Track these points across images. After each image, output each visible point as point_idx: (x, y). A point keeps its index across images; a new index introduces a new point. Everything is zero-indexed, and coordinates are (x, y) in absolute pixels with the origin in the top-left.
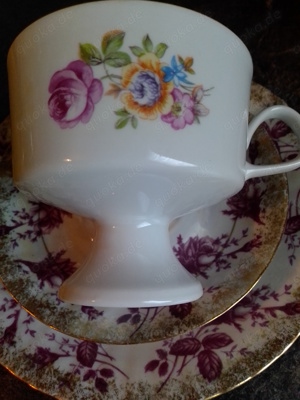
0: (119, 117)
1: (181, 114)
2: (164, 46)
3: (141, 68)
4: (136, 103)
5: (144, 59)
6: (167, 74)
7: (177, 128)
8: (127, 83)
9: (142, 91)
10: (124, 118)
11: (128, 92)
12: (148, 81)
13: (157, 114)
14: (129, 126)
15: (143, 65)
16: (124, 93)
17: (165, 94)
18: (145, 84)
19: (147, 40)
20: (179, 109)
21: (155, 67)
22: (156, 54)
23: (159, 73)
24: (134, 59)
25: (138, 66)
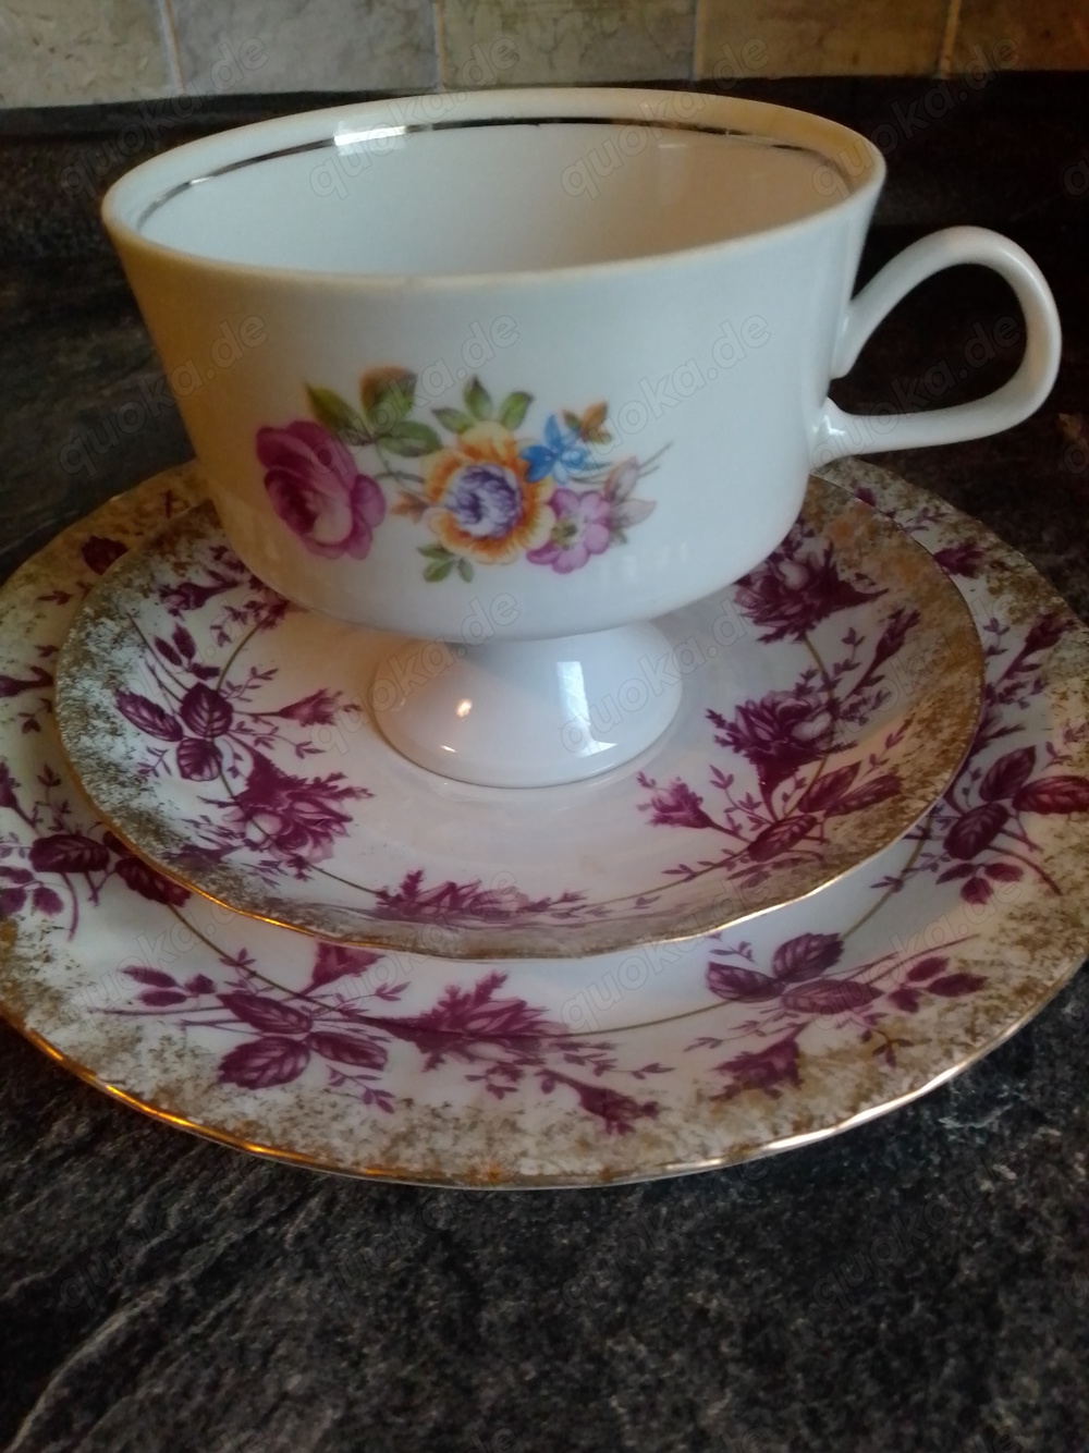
0: (429, 561)
1: (575, 539)
2: (523, 399)
3: (466, 459)
4: (465, 534)
5: (471, 437)
6: (534, 463)
7: (568, 569)
8: (438, 492)
9: (475, 509)
10: (441, 563)
11: (444, 510)
12: (488, 485)
13: (517, 551)
14: (454, 577)
15: (472, 452)
16: (435, 514)
17: (533, 507)
18: (483, 494)
19: (476, 392)
20: (571, 531)
21: (502, 452)
22: (504, 422)
23: (513, 465)
24: (448, 438)
25: (461, 456)
